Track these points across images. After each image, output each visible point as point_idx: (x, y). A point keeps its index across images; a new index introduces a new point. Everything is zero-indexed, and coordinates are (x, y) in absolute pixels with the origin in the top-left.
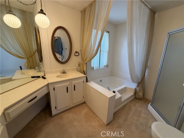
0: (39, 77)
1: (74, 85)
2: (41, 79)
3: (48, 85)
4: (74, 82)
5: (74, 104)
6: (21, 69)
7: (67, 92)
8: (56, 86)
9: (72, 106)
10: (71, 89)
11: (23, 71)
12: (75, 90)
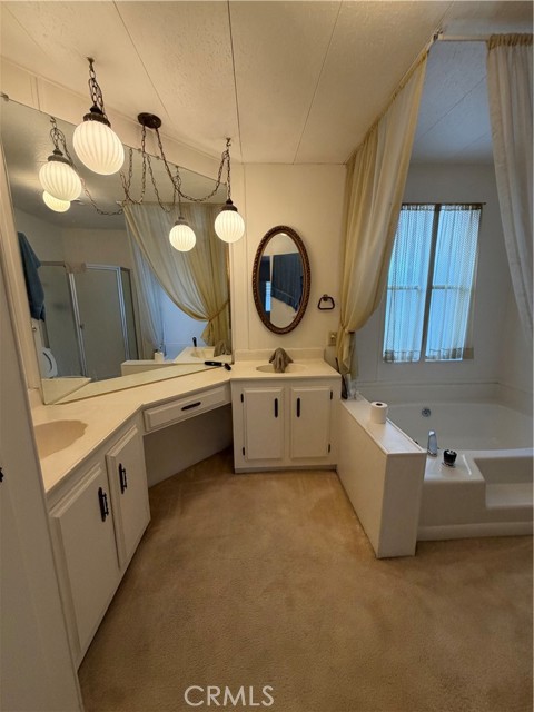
0: (219, 364)
1: (299, 401)
2: (223, 369)
3: (228, 383)
4: (298, 390)
5: (295, 459)
6: (195, 345)
7: (276, 415)
8: (248, 391)
9: (287, 463)
10: (288, 408)
11: (199, 349)
12: (298, 415)
